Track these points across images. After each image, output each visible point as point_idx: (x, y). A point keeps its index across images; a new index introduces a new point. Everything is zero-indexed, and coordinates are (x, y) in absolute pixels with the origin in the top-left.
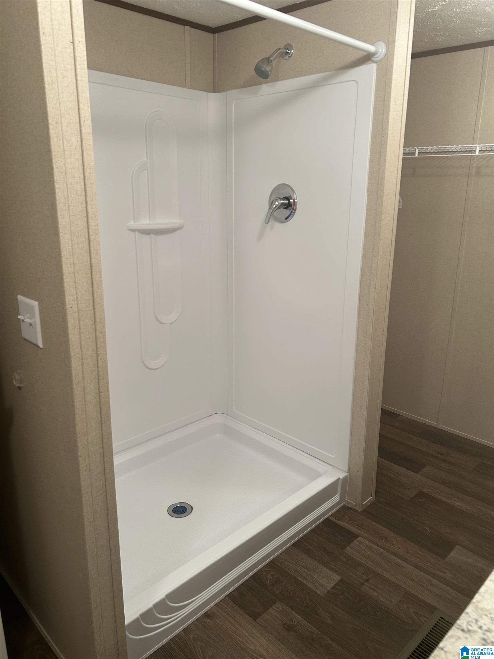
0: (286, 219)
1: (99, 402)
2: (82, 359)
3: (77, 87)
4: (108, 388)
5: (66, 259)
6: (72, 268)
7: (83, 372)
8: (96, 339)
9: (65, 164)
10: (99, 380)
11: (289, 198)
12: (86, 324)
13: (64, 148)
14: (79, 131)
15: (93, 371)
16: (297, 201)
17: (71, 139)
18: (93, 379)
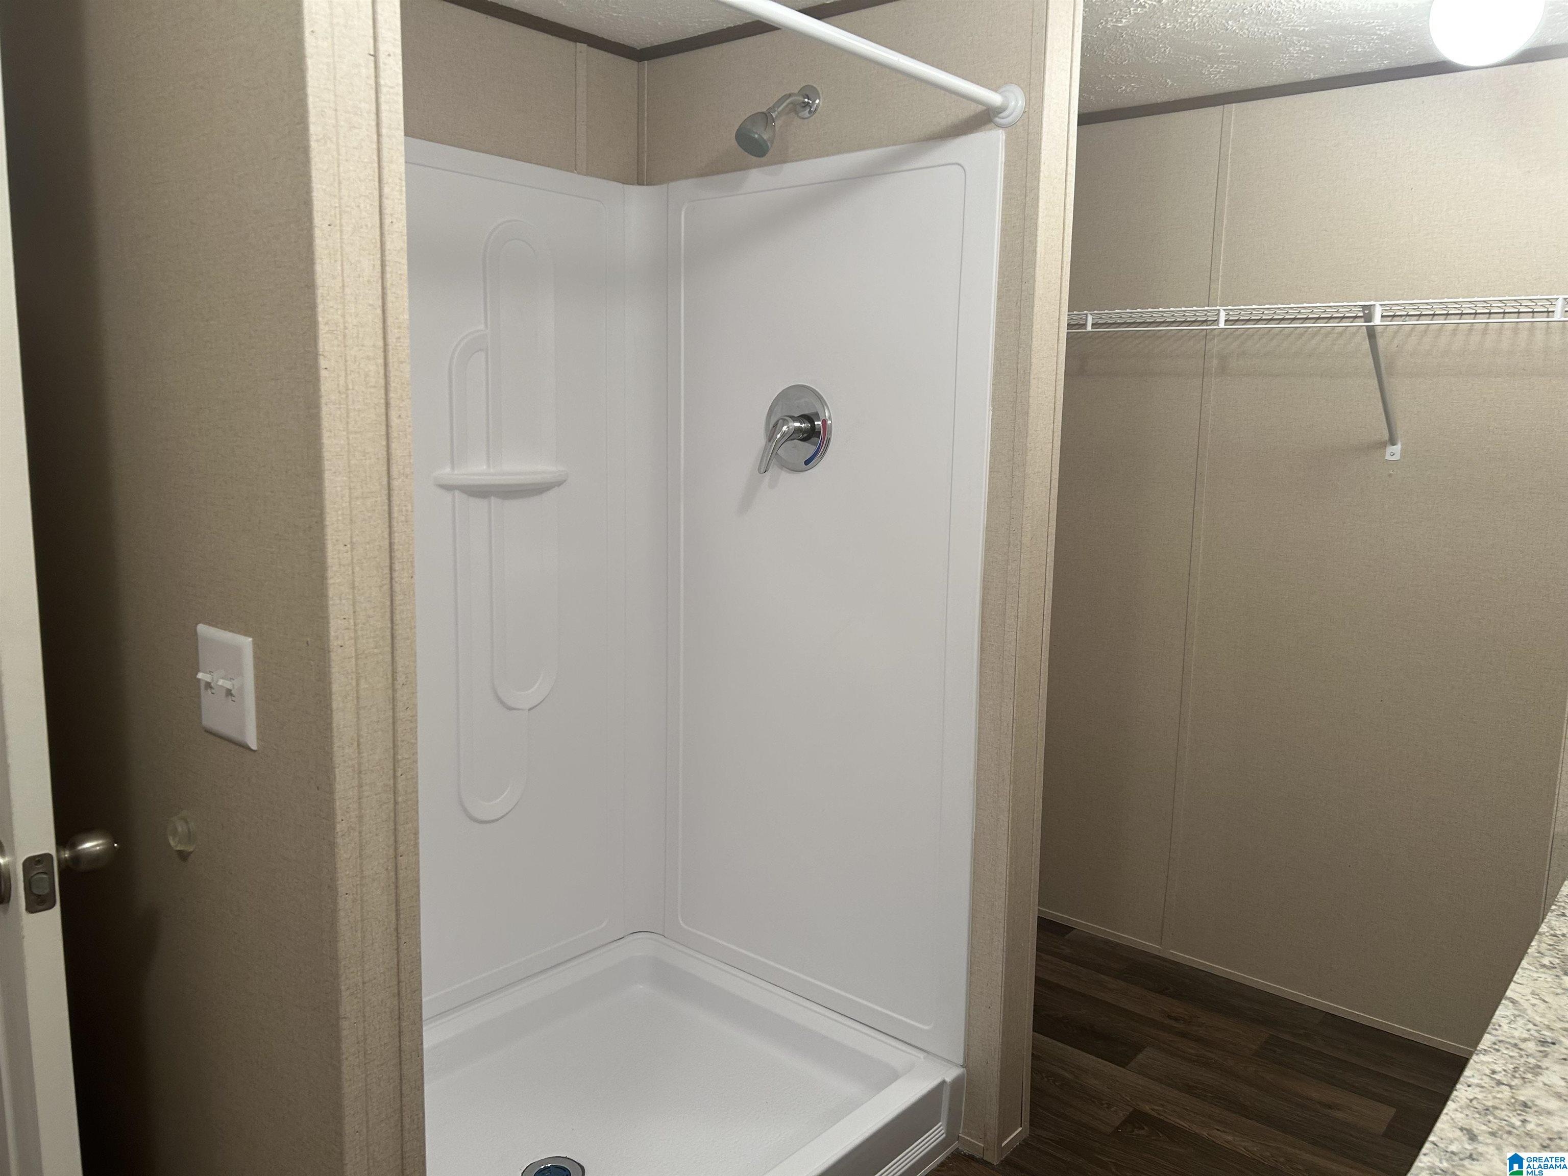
0: (807, 463)
1: (393, 880)
2: (360, 772)
3: (379, 150)
4: (416, 845)
5: (336, 531)
6: (347, 552)
7: (360, 804)
8: (394, 723)
9: (343, 316)
10: (395, 825)
11: (812, 417)
12: (373, 687)
13: (343, 281)
14: (379, 245)
15: (385, 803)
16: (831, 424)
17: (359, 262)
18: (383, 821)
